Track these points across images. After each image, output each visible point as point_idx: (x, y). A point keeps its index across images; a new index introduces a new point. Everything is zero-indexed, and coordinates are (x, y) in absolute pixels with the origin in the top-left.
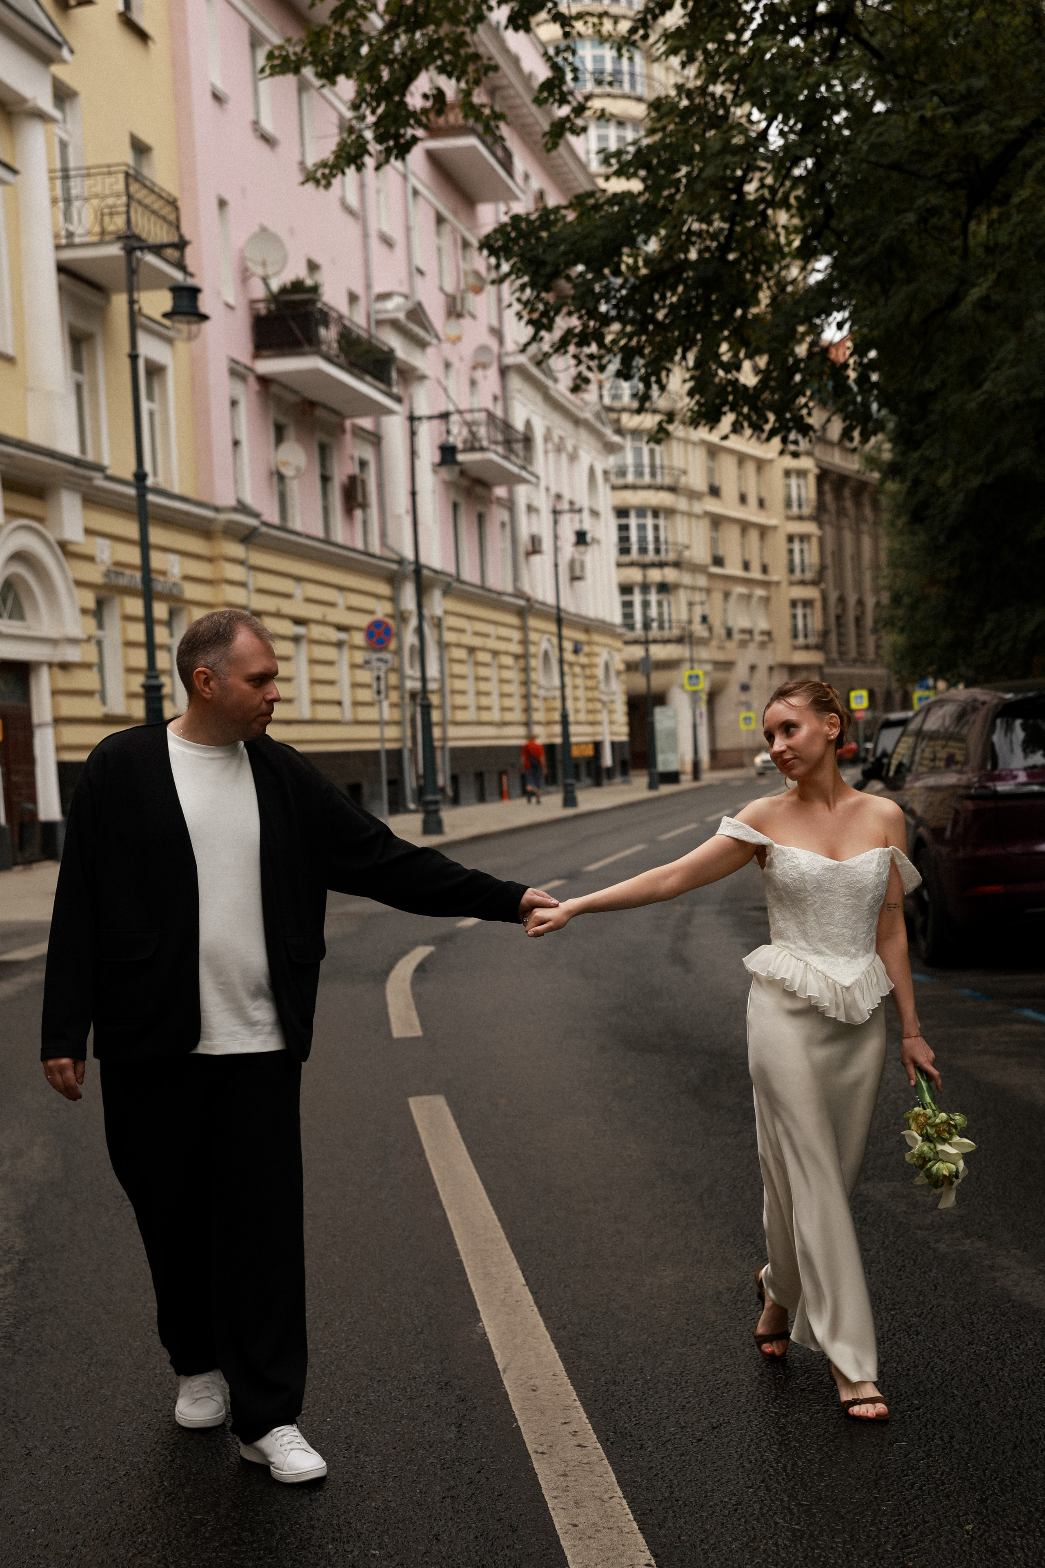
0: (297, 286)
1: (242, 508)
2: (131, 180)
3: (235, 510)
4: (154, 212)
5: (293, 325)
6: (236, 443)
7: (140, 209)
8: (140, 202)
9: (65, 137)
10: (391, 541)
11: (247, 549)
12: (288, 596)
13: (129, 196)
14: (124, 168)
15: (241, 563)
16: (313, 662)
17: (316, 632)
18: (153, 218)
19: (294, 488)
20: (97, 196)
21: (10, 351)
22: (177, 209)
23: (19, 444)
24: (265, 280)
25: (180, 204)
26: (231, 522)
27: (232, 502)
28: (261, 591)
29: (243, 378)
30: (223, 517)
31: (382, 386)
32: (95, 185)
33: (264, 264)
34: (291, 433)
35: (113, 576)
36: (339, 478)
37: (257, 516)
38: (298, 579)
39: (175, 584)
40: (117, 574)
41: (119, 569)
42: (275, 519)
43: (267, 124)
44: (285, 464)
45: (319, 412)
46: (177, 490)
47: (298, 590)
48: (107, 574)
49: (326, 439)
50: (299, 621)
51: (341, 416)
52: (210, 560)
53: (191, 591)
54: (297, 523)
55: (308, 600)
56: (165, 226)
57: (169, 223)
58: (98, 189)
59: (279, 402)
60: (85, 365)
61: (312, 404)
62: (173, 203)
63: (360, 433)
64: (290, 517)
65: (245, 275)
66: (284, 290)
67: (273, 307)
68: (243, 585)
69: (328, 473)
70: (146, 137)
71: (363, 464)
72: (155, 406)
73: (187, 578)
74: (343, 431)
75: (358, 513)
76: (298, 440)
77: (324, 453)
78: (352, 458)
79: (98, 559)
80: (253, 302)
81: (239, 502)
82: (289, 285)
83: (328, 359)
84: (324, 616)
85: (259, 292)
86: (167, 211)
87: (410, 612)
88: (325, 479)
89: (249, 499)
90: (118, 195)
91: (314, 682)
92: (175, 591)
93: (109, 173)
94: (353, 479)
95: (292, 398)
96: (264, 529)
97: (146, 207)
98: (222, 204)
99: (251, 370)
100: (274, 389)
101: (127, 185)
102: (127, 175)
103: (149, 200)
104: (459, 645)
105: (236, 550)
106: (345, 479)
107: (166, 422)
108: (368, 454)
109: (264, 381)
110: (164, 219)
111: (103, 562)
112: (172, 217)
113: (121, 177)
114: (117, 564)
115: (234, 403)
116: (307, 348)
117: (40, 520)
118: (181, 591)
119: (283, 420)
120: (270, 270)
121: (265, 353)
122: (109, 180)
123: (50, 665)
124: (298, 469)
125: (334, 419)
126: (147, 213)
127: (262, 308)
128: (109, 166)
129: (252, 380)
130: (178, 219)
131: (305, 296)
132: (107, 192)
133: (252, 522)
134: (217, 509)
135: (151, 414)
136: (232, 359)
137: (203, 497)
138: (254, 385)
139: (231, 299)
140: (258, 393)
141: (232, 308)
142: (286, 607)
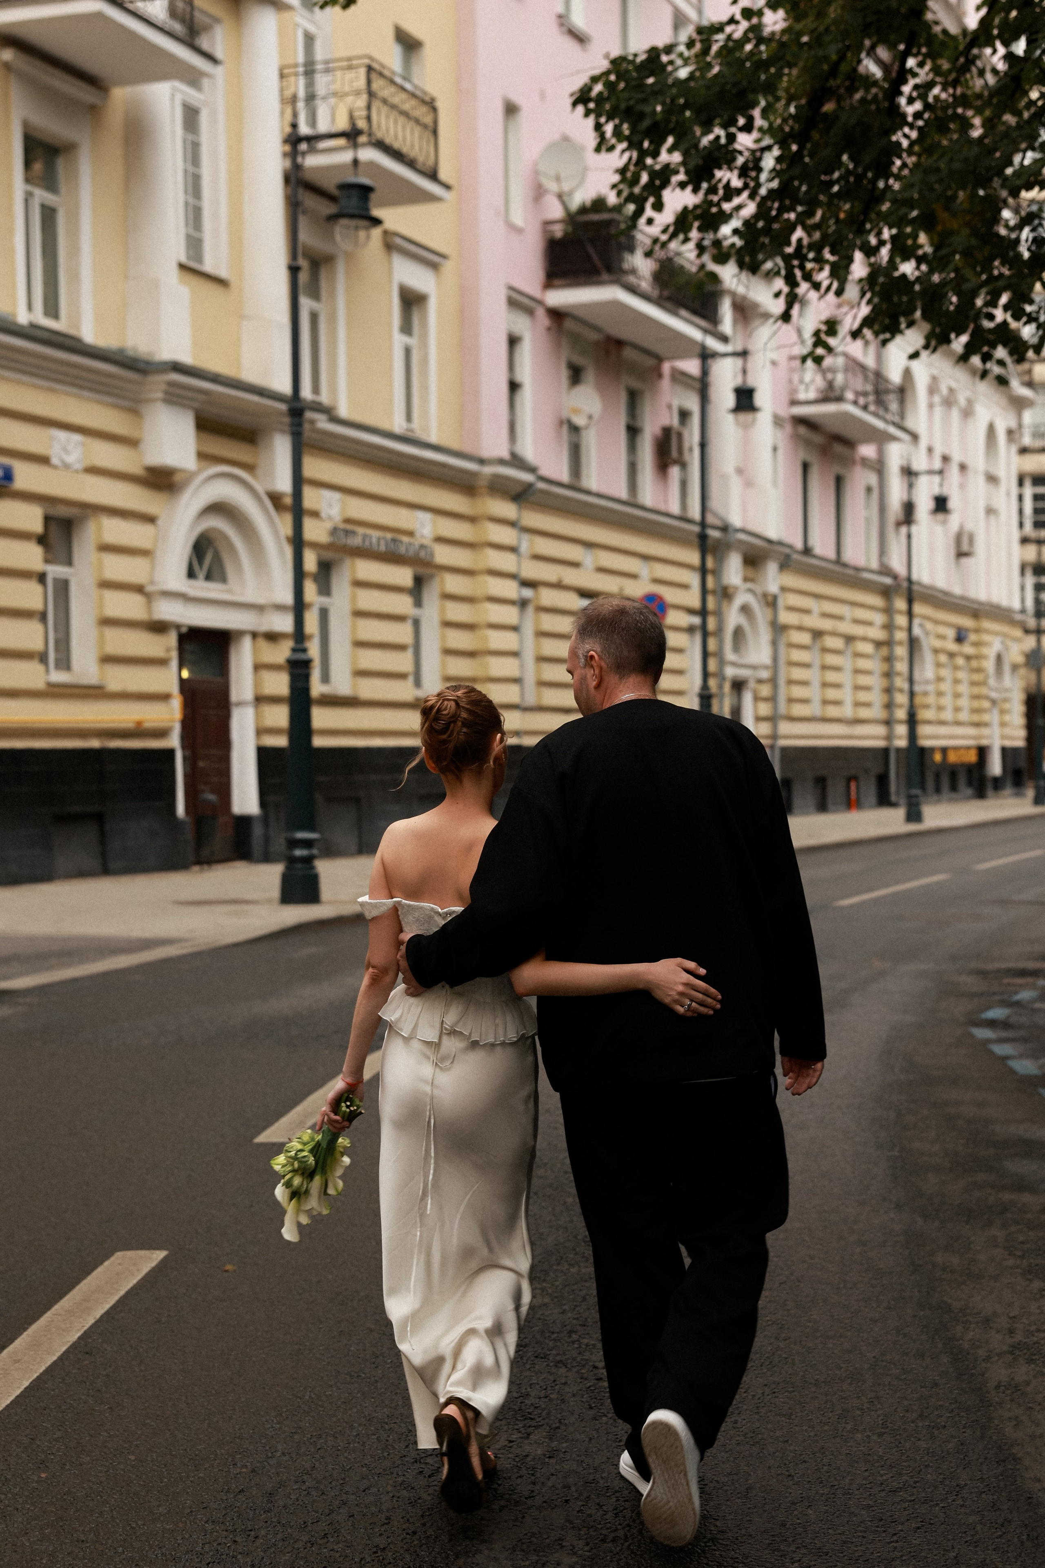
0: (598, 205)
1: (516, 461)
2: (374, 76)
3: (501, 462)
4: (405, 114)
5: (591, 251)
6: (514, 387)
7: (385, 110)
8: (385, 101)
9: (312, 29)
10: (714, 503)
11: (520, 509)
12: (575, 565)
13: (371, 94)
14: (367, 61)
15: (513, 524)
18: (402, 120)
19: (591, 441)
20: (335, 94)
21: (223, 273)
22: (435, 110)
23: (216, 378)
24: (562, 197)
25: (439, 104)
26: (497, 477)
27: (504, 453)
28: (537, 557)
29: (530, 312)
30: (488, 470)
31: (703, 323)
32: (334, 81)
33: (558, 179)
34: (590, 375)
35: (341, 534)
36: (650, 431)
37: (532, 470)
38: (589, 545)
39: (422, 546)
40: (347, 532)
41: (349, 527)
42: (564, 476)
43: (578, 20)
44: (576, 411)
45: (628, 353)
46: (433, 439)
47: (588, 558)
48: (334, 531)
49: (636, 384)
50: (586, 594)
51: (658, 358)
52: (472, 519)
53: (443, 555)
54: (593, 480)
55: (601, 570)
56: (417, 130)
57: (425, 126)
58: (336, 87)
59: (575, 340)
60: (324, 294)
61: (620, 343)
62: (431, 105)
63: (679, 377)
64: (584, 472)
65: (538, 193)
66: (583, 210)
67: (570, 229)
68: (513, 550)
69: (638, 424)
70: (414, 29)
71: (684, 415)
72: (412, 341)
73: (440, 540)
74: (660, 376)
75: (675, 472)
76: (600, 387)
77: (634, 399)
78: (670, 407)
79: (323, 515)
80: (547, 223)
81: (514, 455)
82: (588, 203)
83: (633, 290)
84: (621, 589)
85: (556, 212)
86: (421, 112)
87: (736, 588)
88: (633, 431)
89: (528, 451)
90: (358, 93)
92: (422, 554)
93: (350, 68)
94: (667, 432)
95: (594, 336)
96: (541, 485)
97: (393, 107)
98: (511, 109)
99: (540, 302)
100: (568, 324)
101: (369, 82)
102: (370, 69)
103: (398, 99)
104: (800, 628)
105: (508, 510)
106: (658, 431)
107: (425, 360)
108: (692, 403)
109: (557, 315)
110: (417, 121)
111: (330, 518)
112: (428, 119)
113: (363, 71)
114: (348, 521)
115: (513, 341)
116: (605, 276)
117: (249, 468)
118: (432, 555)
119: (579, 360)
120: (566, 187)
121: (557, 282)
122: (350, 75)
123: (254, 635)
124: (590, 417)
125: (651, 362)
126: (394, 114)
127: (558, 231)
128: (349, 59)
129: (540, 313)
130: (436, 122)
131: (605, 216)
132: (347, 89)
133: (526, 477)
134: (482, 461)
135: (408, 351)
136: (511, 288)
137: (467, 448)
138: (542, 319)
139: (518, 219)
140: (549, 329)
141: (519, 231)
142: (571, 577)
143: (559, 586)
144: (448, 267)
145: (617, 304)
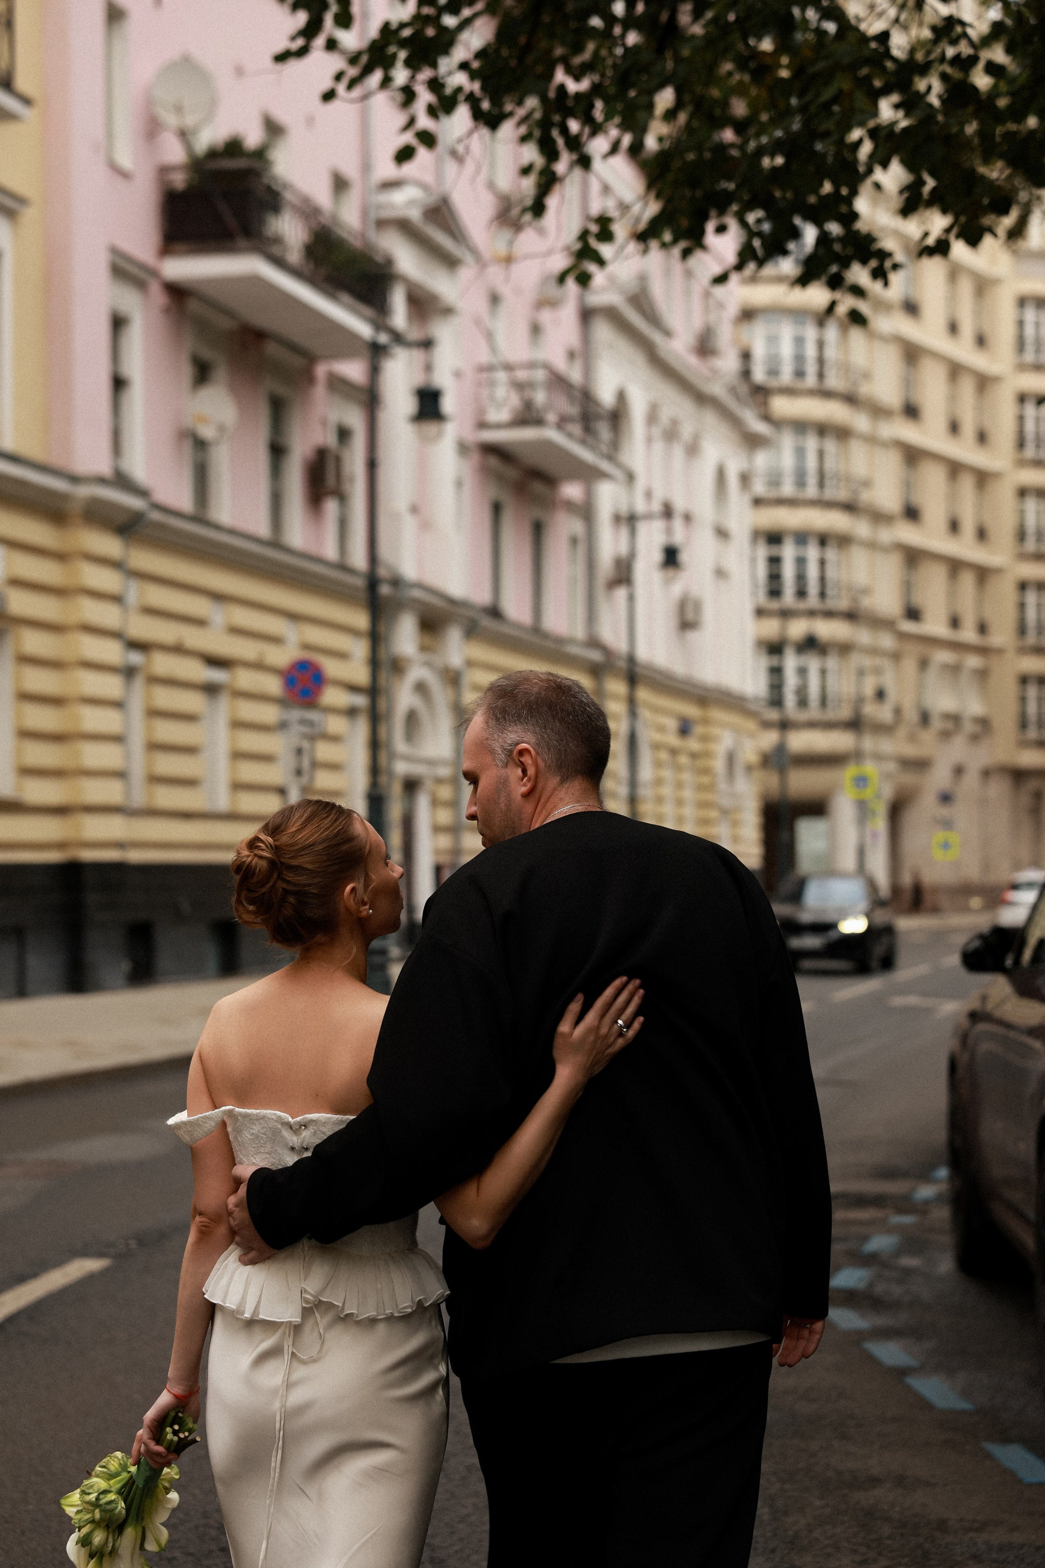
0: (233, 147)
1: (122, 481)
3: (101, 480)
5: (223, 206)
6: (119, 384)
10: (385, 550)
11: (127, 544)
12: (199, 622)
15: (116, 565)
16: (238, 725)
17: (245, 679)
19: (221, 461)
24: (184, 135)
26: (96, 501)
27: (104, 469)
28: (148, 611)
29: (140, 284)
30: (84, 491)
31: (368, 311)
33: (179, 109)
34: (221, 373)
36: (300, 451)
37: (142, 492)
38: (219, 597)
42: (186, 504)
44: (202, 419)
45: (272, 349)
46: (8, 446)
47: (218, 615)
49: (281, 390)
50: (214, 661)
51: (311, 359)
52: (60, 557)
53: (21, 604)
54: (223, 513)
55: (235, 631)
59: (202, 326)
61: (259, 335)
63: (338, 384)
64: (212, 501)
65: (152, 128)
66: (213, 154)
67: (195, 178)
68: (117, 599)
69: (284, 442)
71: (344, 434)
73: (16, 582)
74: (312, 380)
75: (331, 507)
76: (234, 389)
77: (278, 409)
78: (324, 422)
80: (164, 170)
81: (119, 473)
82: (219, 145)
83: (278, 262)
84: (258, 656)
85: (176, 154)
87: (409, 660)
88: (277, 451)
89: (137, 471)
91: (238, 755)
94: (321, 453)
95: (225, 323)
96: (156, 516)
98: (114, 14)
99: (154, 273)
100: (193, 305)
105: (107, 545)
106: (311, 453)
108: (355, 419)
109: (177, 292)
115: (118, 323)
116: (242, 242)
118: (4, 603)
119: (207, 354)
120: (189, 121)
121: (179, 247)
124: (221, 428)
125: (297, 362)
127: (179, 180)
129: (155, 289)
130: (10, 10)
131: (242, 163)
133: (135, 503)
134: (74, 479)
136: (115, 251)
137: (55, 460)
138: (158, 297)
139: (125, 160)
140: (167, 311)
141: (124, 175)
142: (194, 638)
143: (178, 649)
144: (29, 215)
145: (256, 281)
